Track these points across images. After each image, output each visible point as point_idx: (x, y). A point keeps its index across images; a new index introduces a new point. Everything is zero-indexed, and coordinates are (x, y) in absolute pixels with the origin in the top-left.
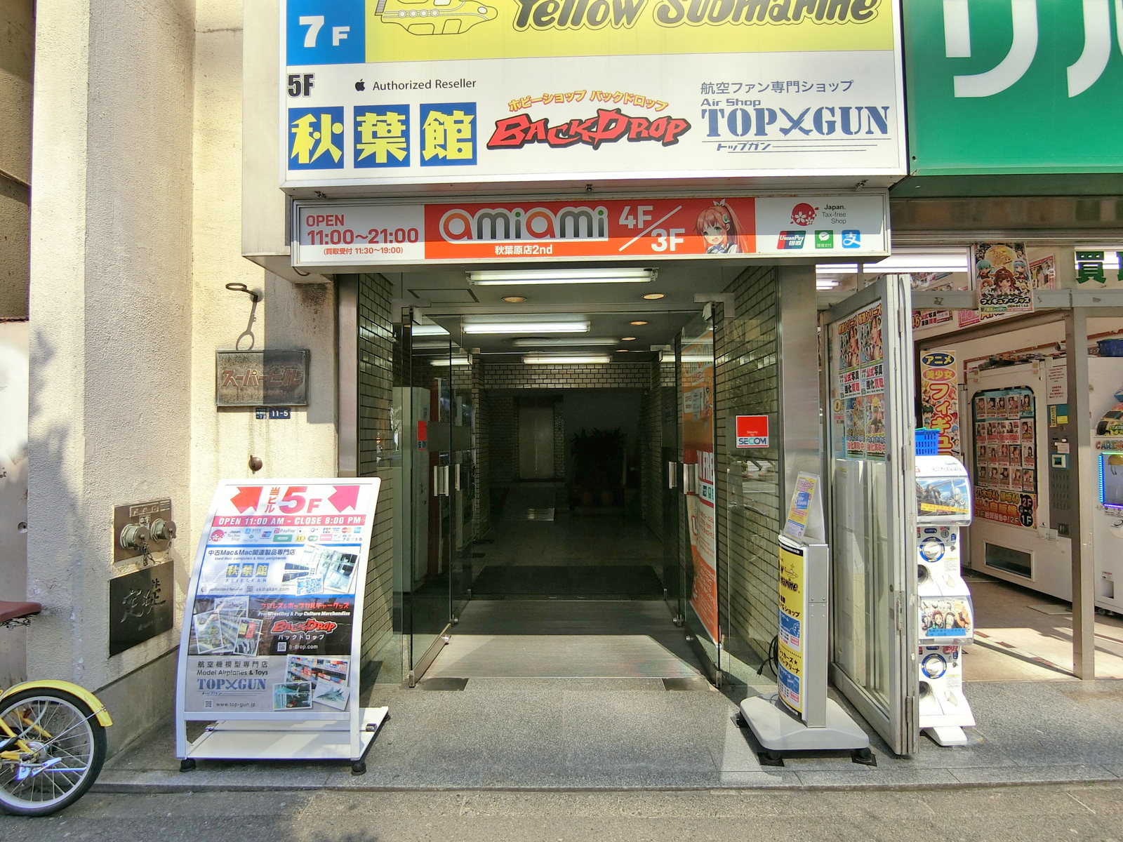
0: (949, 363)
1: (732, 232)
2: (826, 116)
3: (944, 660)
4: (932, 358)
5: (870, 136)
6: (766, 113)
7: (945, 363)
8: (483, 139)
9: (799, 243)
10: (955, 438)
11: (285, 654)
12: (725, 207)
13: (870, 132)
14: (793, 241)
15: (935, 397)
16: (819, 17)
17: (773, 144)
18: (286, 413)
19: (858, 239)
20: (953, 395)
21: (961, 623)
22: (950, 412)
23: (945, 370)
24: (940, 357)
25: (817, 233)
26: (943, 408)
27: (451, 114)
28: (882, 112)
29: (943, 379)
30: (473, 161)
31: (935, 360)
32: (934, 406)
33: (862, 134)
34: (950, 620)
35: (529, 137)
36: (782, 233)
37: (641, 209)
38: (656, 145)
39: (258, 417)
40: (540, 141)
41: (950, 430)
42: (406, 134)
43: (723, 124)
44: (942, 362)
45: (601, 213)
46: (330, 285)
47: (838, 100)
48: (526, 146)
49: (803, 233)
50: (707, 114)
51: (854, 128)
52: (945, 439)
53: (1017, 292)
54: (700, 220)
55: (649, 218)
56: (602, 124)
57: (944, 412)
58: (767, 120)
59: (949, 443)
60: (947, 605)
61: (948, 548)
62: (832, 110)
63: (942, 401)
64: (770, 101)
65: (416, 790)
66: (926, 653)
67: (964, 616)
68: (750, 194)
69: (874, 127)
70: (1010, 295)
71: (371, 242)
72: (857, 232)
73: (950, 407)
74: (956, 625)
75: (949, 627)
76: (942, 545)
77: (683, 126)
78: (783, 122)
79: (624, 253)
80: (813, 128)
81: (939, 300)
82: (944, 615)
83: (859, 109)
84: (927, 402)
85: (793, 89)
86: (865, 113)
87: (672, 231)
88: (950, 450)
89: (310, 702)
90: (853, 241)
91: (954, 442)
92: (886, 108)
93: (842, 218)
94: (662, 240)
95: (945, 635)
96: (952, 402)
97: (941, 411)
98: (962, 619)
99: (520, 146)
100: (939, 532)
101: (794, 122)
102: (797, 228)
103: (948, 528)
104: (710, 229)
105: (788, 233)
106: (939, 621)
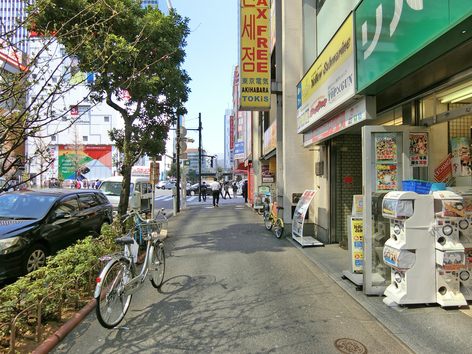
1: (342, 123)
3: (401, 276)
5: (349, 86)
6: (335, 89)
8: (309, 116)
12: (341, 115)
14: (351, 121)
16: (342, 54)
17: (337, 97)
18: (321, 176)
25: (354, 117)
27: (307, 112)
30: (309, 122)
34: (391, 257)
37: (331, 121)
39: (319, 177)
42: (304, 118)
45: (327, 124)
47: (344, 78)
49: (352, 118)
50: (329, 95)
51: (347, 85)
54: (338, 121)
55: (332, 123)
56: (319, 106)
58: (335, 92)
60: (393, 251)
61: (402, 230)
64: (336, 85)
66: (395, 271)
68: (344, 110)
69: (350, 83)
71: (309, 140)
72: (361, 113)
75: (390, 259)
76: (400, 228)
77: (326, 100)
78: (337, 91)
79: (330, 134)
80: (341, 89)
82: (390, 254)
83: (347, 78)
85: (339, 79)
86: (349, 78)
87: (335, 125)
89: (299, 232)
90: (360, 117)
92: (352, 75)
93: (358, 110)
94: (334, 128)
95: (391, 262)
98: (394, 258)
100: (399, 222)
101: (339, 89)
102: (351, 117)
103: (401, 222)
104: (339, 123)
105: (350, 119)
106: (388, 256)
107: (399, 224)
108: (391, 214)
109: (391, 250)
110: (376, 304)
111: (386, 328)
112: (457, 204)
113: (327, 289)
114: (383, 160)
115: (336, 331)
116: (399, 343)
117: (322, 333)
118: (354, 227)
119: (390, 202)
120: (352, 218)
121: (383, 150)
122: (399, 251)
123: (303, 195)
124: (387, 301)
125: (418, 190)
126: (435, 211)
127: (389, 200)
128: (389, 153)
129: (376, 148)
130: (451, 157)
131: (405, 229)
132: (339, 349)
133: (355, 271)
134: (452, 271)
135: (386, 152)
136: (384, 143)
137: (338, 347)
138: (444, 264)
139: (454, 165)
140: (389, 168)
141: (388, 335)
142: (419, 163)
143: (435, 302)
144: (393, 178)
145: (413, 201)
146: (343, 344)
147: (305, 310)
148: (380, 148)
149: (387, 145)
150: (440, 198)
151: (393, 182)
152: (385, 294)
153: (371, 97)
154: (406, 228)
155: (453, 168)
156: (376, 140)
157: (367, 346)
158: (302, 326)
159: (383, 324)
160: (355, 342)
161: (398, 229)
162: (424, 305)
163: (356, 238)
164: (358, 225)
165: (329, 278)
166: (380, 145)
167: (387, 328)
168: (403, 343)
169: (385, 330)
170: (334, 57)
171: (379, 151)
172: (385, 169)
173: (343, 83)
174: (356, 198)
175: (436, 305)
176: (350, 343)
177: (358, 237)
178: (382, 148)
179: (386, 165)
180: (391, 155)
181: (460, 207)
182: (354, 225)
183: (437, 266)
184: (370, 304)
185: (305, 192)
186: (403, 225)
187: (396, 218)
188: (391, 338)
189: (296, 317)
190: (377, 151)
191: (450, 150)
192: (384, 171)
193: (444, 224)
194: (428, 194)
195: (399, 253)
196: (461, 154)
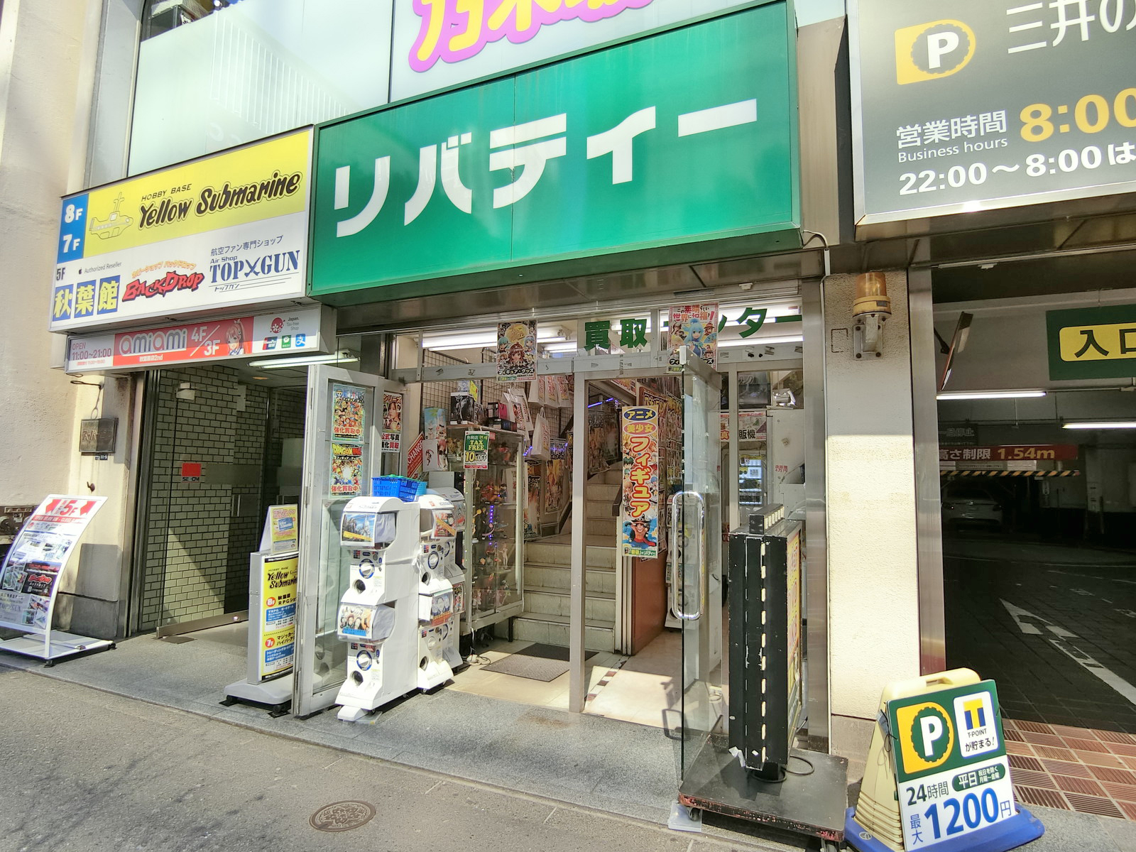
0: (650, 418)
1: (241, 341)
2: (268, 262)
3: (370, 657)
4: (634, 413)
5: (288, 272)
6: (239, 263)
7: (646, 417)
8: (121, 297)
9: (273, 345)
10: (654, 488)
11: (30, 593)
12: (239, 324)
13: (288, 269)
14: (271, 344)
15: (636, 449)
16: (270, 196)
17: (241, 284)
18: (106, 457)
19: (304, 340)
20: (653, 448)
21: (364, 626)
22: (649, 464)
23: (646, 424)
24: (642, 412)
25: (283, 337)
26: (643, 460)
27: (110, 283)
28: (295, 254)
29: (643, 432)
30: (115, 310)
31: (636, 415)
32: (634, 458)
33: (285, 271)
34: (357, 625)
35: (138, 293)
36: (266, 339)
37: (202, 328)
38: (188, 291)
39: (96, 459)
40: (142, 295)
41: (650, 481)
42: (93, 296)
43: (219, 272)
44: (643, 417)
45: (184, 333)
46: (129, 378)
47: (273, 250)
48: (137, 298)
49: (275, 338)
50: (212, 269)
51: (280, 268)
52: (644, 490)
53: (524, 364)
54: (227, 334)
55: (205, 334)
56: (167, 281)
57: (644, 464)
58: (239, 269)
59: (648, 493)
60: (360, 611)
61: (377, 569)
62: (270, 257)
63: (642, 453)
64: (242, 256)
65: (55, 679)
66: (360, 649)
67: (367, 622)
68: (251, 314)
69: (291, 266)
70: (520, 366)
71: (94, 357)
72: (303, 335)
73: (650, 459)
74: (360, 627)
75: (356, 628)
76: (373, 566)
77: (201, 277)
78: (246, 269)
79: (192, 357)
80: (261, 271)
81: (472, 371)
82: (355, 618)
83: (284, 254)
84: (628, 454)
85: (253, 245)
86: (287, 256)
87: (214, 341)
88: (648, 500)
89: (33, 622)
90: (301, 342)
91: (652, 492)
92: (298, 252)
93: (297, 326)
94: (209, 348)
95: (354, 634)
96: (652, 454)
97: (641, 463)
98: (365, 624)
99: (133, 299)
100: (372, 555)
101: (252, 268)
102: (274, 335)
103: (377, 553)
104: (231, 340)
105: (269, 339)
106: (351, 623)
107: (371, 558)
108: (362, 540)
109: (357, 610)
110: (328, 728)
111: (371, 757)
112: (449, 516)
113: (205, 738)
114: (343, 436)
115: (296, 804)
116: (405, 769)
117: (275, 821)
118: (268, 576)
119: (362, 518)
120: (263, 558)
121: (344, 417)
122: (375, 609)
123: (40, 511)
124: (347, 713)
125: (402, 495)
126: (422, 530)
127: (356, 514)
128: (353, 424)
129: (333, 411)
130: (423, 438)
131: (383, 566)
132: (329, 829)
133: (263, 678)
134: (435, 627)
135: (348, 421)
136: (347, 403)
137: (323, 827)
138: (432, 617)
139: (428, 452)
140: (350, 452)
141: (383, 768)
142: (389, 445)
143: (416, 687)
144: (356, 471)
145: (395, 513)
146: (327, 818)
147: (196, 799)
148: (340, 413)
149: (350, 409)
150: (431, 508)
151: (355, 479)
152: (337, 702)
153: (330, 308)
154: (387, 564)
155: (425, 457)
156: (334, 396)
157: (366, 800)
158: (220, 833)
159: (364, 755)
160: (344, 804)
161: (370, 567)
162: (401, 699)
163: (270, 602)
164: (276, 573)
165: (190, 715)
166: (341, 406)
167: (374, 758)
168: (410, 767)
169: (371, 762)
170: (243, 191)
171: (338, 417)
172: (344, 454)
173: (268, 259)
174: (274, 512)
175: (418, 691)
176: (338, 810)
177: (273, 599)
178: (343, 413)
179: (348, 446)
180: (356, 428)
181: (451, 521)
182: (268, 572)
183: (421, 622)
184: (318, 732)
185: (48, 501)
186: (381, 559)
187: (372, 548)
188: (390, 768)
189: (187, 824)
190: (335, 417)
191: (422, 428)
192: (343, 458)
193: (431, 550)
194: (412, 500)
195: (374, 611)
196: (438, 436)
